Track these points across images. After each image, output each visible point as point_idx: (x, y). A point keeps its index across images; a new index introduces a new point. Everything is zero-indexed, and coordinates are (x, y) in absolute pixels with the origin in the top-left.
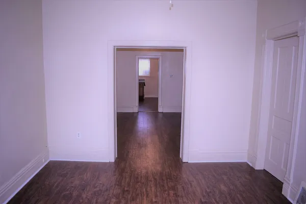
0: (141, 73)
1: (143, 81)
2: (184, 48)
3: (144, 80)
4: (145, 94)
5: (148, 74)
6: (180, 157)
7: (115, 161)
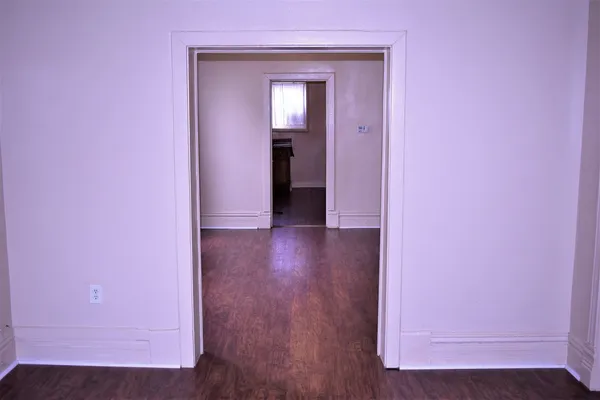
0: (280, 122)
1: (287, 145)
2: (385, 51)
3: (290, 140)
4: (292, 179)
5: (301, 125)
6: (379, 353)
7: (198, 365)
